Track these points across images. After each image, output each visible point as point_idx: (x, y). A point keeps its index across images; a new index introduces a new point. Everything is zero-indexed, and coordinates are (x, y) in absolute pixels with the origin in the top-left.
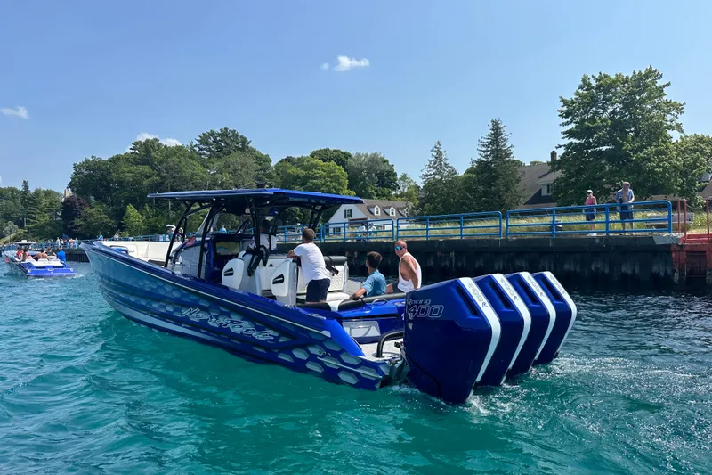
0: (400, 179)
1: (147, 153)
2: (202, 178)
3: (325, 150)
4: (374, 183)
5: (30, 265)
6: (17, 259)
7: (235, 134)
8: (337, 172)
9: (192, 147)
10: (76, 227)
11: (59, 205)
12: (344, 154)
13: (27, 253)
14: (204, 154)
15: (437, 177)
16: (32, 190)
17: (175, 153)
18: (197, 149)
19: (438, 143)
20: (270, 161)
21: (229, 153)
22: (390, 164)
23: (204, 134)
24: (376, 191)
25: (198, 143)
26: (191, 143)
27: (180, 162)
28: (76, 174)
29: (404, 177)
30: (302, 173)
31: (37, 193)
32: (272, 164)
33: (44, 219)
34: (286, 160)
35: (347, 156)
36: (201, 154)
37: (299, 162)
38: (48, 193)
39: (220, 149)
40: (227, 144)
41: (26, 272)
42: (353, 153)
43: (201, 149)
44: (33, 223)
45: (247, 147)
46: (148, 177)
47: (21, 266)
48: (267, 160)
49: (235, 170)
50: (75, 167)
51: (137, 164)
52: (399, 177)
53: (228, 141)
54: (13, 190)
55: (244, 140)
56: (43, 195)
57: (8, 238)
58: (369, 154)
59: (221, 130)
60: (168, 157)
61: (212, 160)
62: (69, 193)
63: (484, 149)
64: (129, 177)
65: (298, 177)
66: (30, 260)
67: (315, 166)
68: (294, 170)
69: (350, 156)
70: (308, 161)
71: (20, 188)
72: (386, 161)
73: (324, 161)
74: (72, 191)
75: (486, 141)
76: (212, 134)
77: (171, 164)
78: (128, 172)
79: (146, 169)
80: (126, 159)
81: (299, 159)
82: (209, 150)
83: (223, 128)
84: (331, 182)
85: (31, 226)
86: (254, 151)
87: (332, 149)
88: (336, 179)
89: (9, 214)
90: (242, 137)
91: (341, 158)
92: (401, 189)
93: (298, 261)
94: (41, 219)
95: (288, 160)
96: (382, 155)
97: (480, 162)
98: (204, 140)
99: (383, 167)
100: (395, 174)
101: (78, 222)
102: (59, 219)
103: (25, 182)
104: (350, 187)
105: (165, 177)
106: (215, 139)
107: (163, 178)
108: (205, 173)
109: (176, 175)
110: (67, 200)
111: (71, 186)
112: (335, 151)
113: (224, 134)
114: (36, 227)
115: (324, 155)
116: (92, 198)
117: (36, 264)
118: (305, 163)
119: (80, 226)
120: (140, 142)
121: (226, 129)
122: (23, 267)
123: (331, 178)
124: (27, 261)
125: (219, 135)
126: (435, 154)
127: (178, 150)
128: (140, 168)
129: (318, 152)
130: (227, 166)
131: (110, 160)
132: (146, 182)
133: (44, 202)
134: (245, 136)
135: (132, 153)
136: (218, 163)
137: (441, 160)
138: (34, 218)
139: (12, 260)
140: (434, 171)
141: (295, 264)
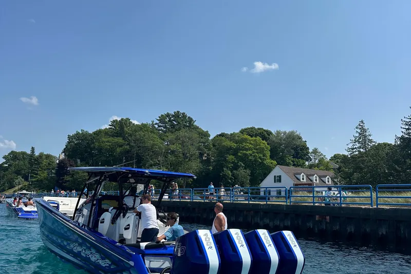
0: (312, 152)
1: (121, 128)
2: (160, 148)
3: (252, 128)
4: (290, 155)
5: (21, 210)
6: (14, 205)
7: (184, 115)
8: (262, 146)
9: (153, 125)
10: (67, 181)
11: (55, 165)
12: (267, 131)
13: (21, 201)
14: (161, 130)
15: (362, 150)
16: (37, 154)
17: (141, 128)
18: (156, 126)
19: (362, 122)
20: (209, 136)
21: (180, 129)
22: (304, 140)
23: (162, 115)
24: (293, 161)
25: (158, 122)
26: (153, 122)
27: (144, 135)
28: (69, 143)
29: (315, 151)
30: (234, 145)
31: (41, 155)
32: (210, 138)
33: (43, 175)
34: (220, 135)
35: (269, 133)
36: (159, 130)
37: (232, 137)
38: (48, 156)
39: (173, 126)
40: (179, 123)
41: (18, 215)
42: (273, 131)
43: (159, 126)
44: (35, 178)
45: (193, 125)
46: (121, 146)
47: (15, 210)
48: (206, 135)
49: (183, 142)
50: (69, 137)
51: (113, 136)
52: (310, 151)
53: (179, 121)
54: (24, 153)
55: (191, 120)
56: (44, 157)
57: (17, 188)
58: (287, 132)
59: (175, 112)
60: (136, 131)
61: (167, 134)
62: (63, 156)
63: (407, 127)
64: (107, 145)
65: (231, 148)
66: (22, 206)
67: (245, 140)
68: (228, 143)
69: (271, 133)
70: (238, 137)
71: (29, 152)
72: (300, 138)
73: (252, 137)
74: (65, 155)
75: (408, 120)
76: (168, 115)
77: (138, 137)
78: (107, 142)
79: (120, 140)
80: (106, 132)
81: (231, 134)
82: (165, 127)
83: (176, 111)
84: (257, 153)
85: (34, 180)
86: (198, 128)
87: (256, 127)
88: (261, 151)
89: (19, 171)
90: (189, 118)
91: (264, 135)
92: (313, 160)
93: (139, 215)
94: (42, 175)
95: (222, 135)
96: (298, 133)
97: (402, 138)
98: (162, 119)
99: (298, 143)
100: (308, 148)
101: (67, 178)
102: (53, 175)
103: (32, 148)
104: (272, 157)
105: (133, 146)
106: (170, 119)
107: (131, 147)
108: (162, 143)
109: (141, 145)
110: (61, 162)
111: (65, 151)
112: (259, 129)
113: (177, 115)
114: (37, 181)
115: (251, 132)
116: (79, 160)
117: (25, 209)
118: (237, 138)
119: (69, 181)
120: (117, 120)
121: (178, 112)
122: (16, 211)
123: (256, 149)
124: (20, 207)
125: (173, 116)
126: (359, 131)
127: (143, 127)
128: (116, 140)
129: (245, 129)
130: (177, 139)
131: (94, 133)
132: (119, 150)
133: (45, 162)
134: (191, 117)
135: (110, 128)
136: (171, 136)
137: (365, 136)
138: (37, 174)
139: (10, 205)
140: (359, 145)
141: (138, 217)
